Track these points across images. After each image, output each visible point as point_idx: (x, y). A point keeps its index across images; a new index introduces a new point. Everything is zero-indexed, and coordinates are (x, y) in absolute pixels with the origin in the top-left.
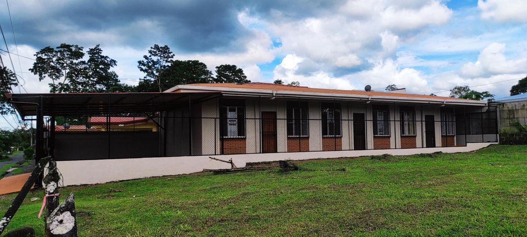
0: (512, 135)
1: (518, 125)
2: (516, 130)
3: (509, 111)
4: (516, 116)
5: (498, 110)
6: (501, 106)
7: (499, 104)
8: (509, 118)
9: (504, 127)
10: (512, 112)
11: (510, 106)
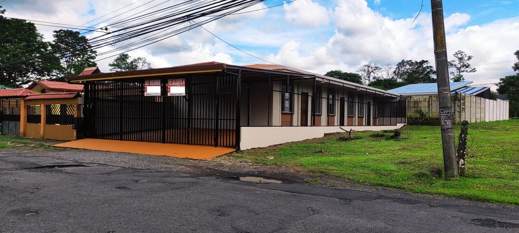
0: (416, 119)
1: (420, 112)
2: (418, 115)
3: (415, 102)
4: (419, 106)
5: (407, 100)
6: (409, 98)
7: (408, 97)
8: (415, 107)
9: (410, 113)
10: (416, 102)
11: (415, 98)
